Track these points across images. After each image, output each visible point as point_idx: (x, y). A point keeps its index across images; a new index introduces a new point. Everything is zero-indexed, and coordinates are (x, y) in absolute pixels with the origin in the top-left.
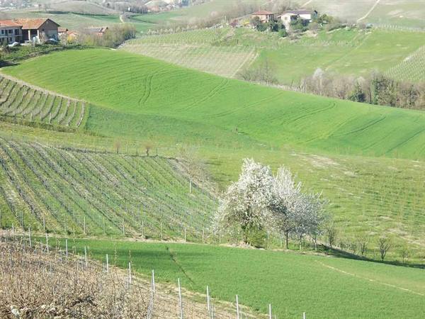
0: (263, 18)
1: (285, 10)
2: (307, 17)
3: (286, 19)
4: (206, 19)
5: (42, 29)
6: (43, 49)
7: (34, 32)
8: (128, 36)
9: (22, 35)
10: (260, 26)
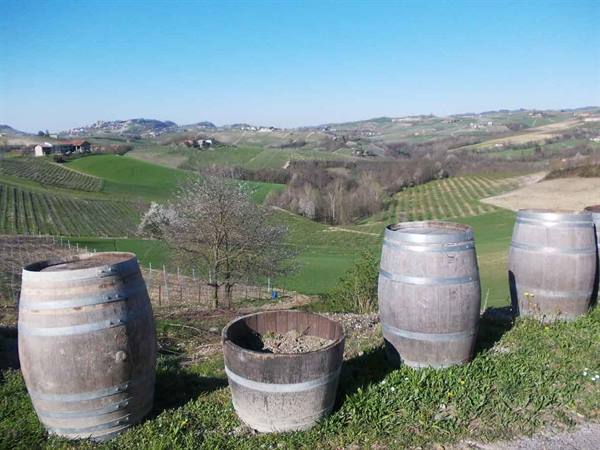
0: (190, 142)
1: (200, 138)
2: (209, 141)
3: (200, 142)
4: (165, 142)
5: (83, 145)
6: (82, 155)
7: (79, 147)
8: (129, 149)
9: (73, 148)
10: (189, 145)
